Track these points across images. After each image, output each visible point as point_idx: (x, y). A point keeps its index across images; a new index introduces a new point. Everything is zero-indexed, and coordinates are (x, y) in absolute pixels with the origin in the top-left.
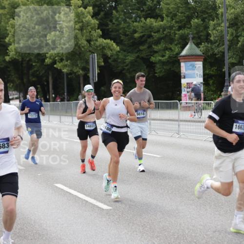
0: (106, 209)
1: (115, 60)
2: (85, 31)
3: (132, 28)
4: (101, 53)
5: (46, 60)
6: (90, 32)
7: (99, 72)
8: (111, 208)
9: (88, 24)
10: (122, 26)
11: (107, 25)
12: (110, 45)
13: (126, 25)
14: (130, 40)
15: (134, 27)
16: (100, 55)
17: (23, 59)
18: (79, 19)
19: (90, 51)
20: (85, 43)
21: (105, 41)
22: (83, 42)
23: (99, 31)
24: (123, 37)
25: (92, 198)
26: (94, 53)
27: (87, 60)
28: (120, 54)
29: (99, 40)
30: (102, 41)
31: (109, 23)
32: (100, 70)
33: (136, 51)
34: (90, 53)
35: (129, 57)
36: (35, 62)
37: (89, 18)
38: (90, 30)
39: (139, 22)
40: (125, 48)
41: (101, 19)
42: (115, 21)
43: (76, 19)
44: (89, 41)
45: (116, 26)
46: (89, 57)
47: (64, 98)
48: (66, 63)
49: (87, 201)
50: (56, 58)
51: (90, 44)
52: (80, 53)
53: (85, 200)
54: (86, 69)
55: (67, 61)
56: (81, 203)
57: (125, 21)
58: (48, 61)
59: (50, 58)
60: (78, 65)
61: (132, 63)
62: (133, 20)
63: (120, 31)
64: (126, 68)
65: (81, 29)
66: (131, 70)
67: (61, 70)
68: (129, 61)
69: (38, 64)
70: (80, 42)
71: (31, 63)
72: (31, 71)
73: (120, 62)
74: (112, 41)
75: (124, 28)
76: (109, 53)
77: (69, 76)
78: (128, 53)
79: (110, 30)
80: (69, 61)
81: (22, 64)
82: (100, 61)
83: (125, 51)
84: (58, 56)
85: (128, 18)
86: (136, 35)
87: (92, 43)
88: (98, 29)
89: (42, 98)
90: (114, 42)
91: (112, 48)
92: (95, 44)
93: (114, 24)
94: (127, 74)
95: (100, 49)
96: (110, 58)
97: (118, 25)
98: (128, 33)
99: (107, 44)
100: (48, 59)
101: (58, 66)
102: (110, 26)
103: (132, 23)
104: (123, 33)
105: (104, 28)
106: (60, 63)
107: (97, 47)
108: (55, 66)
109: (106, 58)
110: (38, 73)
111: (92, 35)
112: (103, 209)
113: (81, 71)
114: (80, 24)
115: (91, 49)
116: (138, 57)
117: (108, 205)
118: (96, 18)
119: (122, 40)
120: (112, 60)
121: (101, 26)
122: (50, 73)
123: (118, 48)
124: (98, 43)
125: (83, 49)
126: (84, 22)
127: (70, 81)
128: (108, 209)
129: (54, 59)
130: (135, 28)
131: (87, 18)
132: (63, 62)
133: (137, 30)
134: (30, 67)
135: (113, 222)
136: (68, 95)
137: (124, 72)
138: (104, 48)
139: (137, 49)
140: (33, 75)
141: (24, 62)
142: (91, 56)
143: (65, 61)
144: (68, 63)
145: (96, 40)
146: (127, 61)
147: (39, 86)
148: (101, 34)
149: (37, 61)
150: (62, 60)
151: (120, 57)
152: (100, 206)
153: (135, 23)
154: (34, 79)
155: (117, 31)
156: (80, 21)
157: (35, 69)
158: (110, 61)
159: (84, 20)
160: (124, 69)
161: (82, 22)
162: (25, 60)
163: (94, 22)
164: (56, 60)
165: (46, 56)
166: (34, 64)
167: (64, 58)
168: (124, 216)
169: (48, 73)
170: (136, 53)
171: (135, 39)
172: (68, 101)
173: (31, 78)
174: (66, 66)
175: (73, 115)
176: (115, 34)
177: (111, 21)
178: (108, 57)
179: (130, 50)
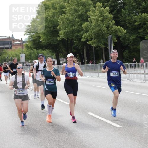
0: (118, 127)
1: (124, 39)
2: (105, 21)
3: (134, 19)
4: (115, 35)
5: (82, 39)
6: (108, 22)
7: (114, 46)
8: (121, 126)
9: (107, 17)
10: (127, 18)
11: (118, 18)
12: (120, 29)
13: (130, 18)
14: (132, 26)
15: (135, 18)
16: (114, 36)
17: (68, 38)
18: (101, 14)
19: (108, 33)
20: (105, 28)
21: (117, 27)
22: (104, 28)
23: (113, 21)
24: (128, 25)
25: (110, 121)
26: (111, 35)
27: (107, 39)
28: (126, 35)
29: (113, 27)
30: (115, 27)
31: (120, 16)
32: (114, 45)
33: (136, 33)
34: (108, 35)
35: (132, 37)
36: (75, 41)
37: (107, 13)
38: (108, 21)
39: (137, 15)
40: (129, 31)
41: (115, 14)
42: (124, 15)
43: (100, 15)
44: (107, 27)
45: (124, 18)
46: (108, 37)
47: (93, 62)
48: (94, 41)
49: (107, 123)
50: (88, 38)
51: (108, 29)
52: (102, 35)
53: (105, 122)
54: (106, 44)
55: (95, 40)
56: (103, 124)
57: (129, 15)
58: (83, 40)
59: (84, 38)
60: (101, 42)
61: (134, 40)
62: (134, 14)
63: (126, 21)
64: (130, 43)
65: (103, 20)
66: (133, 44)
67: (91, 45)
68: (132, 39)
69: (77, 42)
70: (102, 28)
71: (73, 41)
72: (73, 46)
73: (126, 40)
74: (122, 27)
75: (129, 19)
76: (120, 34)
77: (97, 49)
78: (131, 34)
79: (121, 21)
80: (96, 40)
81: (67, 42)
82: (115, 39)
83: (129, 33)
84: (89, 37)
85: (131, 13)
86: (136, 24)
87: (109, 29)
88: (113, 20)
89: (80, 62)
90: (123, 28)
91: (121, 31)
92: (111, 29)
93: (122, 17)
94: (131, 47)
95: (114, 32)
96: (120, 37)
97: (125, 17)
98: (131, 22)
99: (119, 29)
100: (83, 39)
101: (89, 43)
102: (120, 18)
103: (133, 16)
104: (128, 22)
105: (117, 19)
106: (90, 41)
107: (112, 31)
108: (87, 43)
109: (118, 37)
110: (77, 47)
111: (109, 24)
112: (116, 127)
113: (103, 46)
114: (102, 18)
115: (109, 32)
116: (137, 36)
117: (119, 125)
118: (112, 14)
119: (128, 26)
120: (122, 38)
121: (115, 18)
122: (85, 47)
123: (125, 32)
124: (113, 29)
125: (104, 32)
126: (104, 16)
127: (97, 52)
128: (119, 127)
129: (87, 38)
130: (135, 20)
131: (106, 14)
132: (92, 40)
133: (137, 20)
134: (72, 43)
135: (122, 134)
136: (95, 60)
137: (129, 45)
138: (116, 31)
139: (137, 32)
140: (75, 48)
141: (69, 41)
142: (109, 36)
143: (93, 40)
144: (95, 41)
145: (112, 27)
146: (131, 39)
147: (78, 55)
148: (115, 23)
149: (76, 40)
150: (91, 39)
151: (126, 37)
152: (115, 125)
153: (135, 16)
154: (75, 51)
155: (125, 21)
156: (102, 15)
157: (76, 45)
158: (120, 39)
159: (104, 15)
160: (129, 44)
161: (103, 16)
162: (69, 39)
163: (111, 16)
164: (88, 39)
165: (82, 36)
166: (75, 42)
167: (93, 38)
168: (129, 131)
169: (84, 47)
170: (136, 34)
171: (136, 26)
172: (96, 63)
173: (73, 50)
174: (94, 42)
175: (99, 72)
176: (123, 23)
177: (121, 15)
178: (119, 36)
179: (132, 33)
